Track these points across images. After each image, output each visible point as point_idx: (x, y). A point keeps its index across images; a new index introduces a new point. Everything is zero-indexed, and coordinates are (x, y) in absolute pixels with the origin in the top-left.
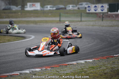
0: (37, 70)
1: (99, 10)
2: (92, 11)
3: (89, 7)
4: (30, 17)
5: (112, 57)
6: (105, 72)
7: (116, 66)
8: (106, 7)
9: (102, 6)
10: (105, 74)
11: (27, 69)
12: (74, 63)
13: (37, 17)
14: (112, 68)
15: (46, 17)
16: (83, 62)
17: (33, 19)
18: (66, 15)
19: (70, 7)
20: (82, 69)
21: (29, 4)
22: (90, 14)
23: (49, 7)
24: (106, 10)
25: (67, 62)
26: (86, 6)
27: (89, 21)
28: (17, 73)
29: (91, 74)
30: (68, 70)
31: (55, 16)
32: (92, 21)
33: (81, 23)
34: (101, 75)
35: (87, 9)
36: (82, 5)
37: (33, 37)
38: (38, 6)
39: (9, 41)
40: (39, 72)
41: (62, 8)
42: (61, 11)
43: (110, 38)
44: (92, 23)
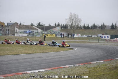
0: (77, 65)
1: (106, 38)
2: (103, 38)
3: (102, 36)
4: (76, 40)
5: (112, 60)
6: (109, 67)
7: (114, 64)
8: (109, 36)
9: (108, 36)
10: (109, 68)
11: (73, 64)
12: (95, 62)
13: (79, 40)
14: (112, 65)
15: (83, 40)
16: (99, 62)
17: (77, 41)
18: (92, 39)
19: (94, 36)
20: (98, 66)
21: (76, 34)
22: (102, 39)
23: (84, 36)
24: (109, 38)
25: (91, 62)
26: (101, 36)
27: (102, 42)
28: (68, 66)
29: (102, 69)
30: (91, 66)
31: (87, 40)
32: (103, 42)
33: (98, 43)
34: (107, 69)
35: (101, 37)
36: (99, 35)
37: (77, 49)
38: (80, 35)
39: (66, 50)
40: (78, 66)
41: (90, 36)
42: (90, 37)
43: (111, 51)
44: (103, 43)
